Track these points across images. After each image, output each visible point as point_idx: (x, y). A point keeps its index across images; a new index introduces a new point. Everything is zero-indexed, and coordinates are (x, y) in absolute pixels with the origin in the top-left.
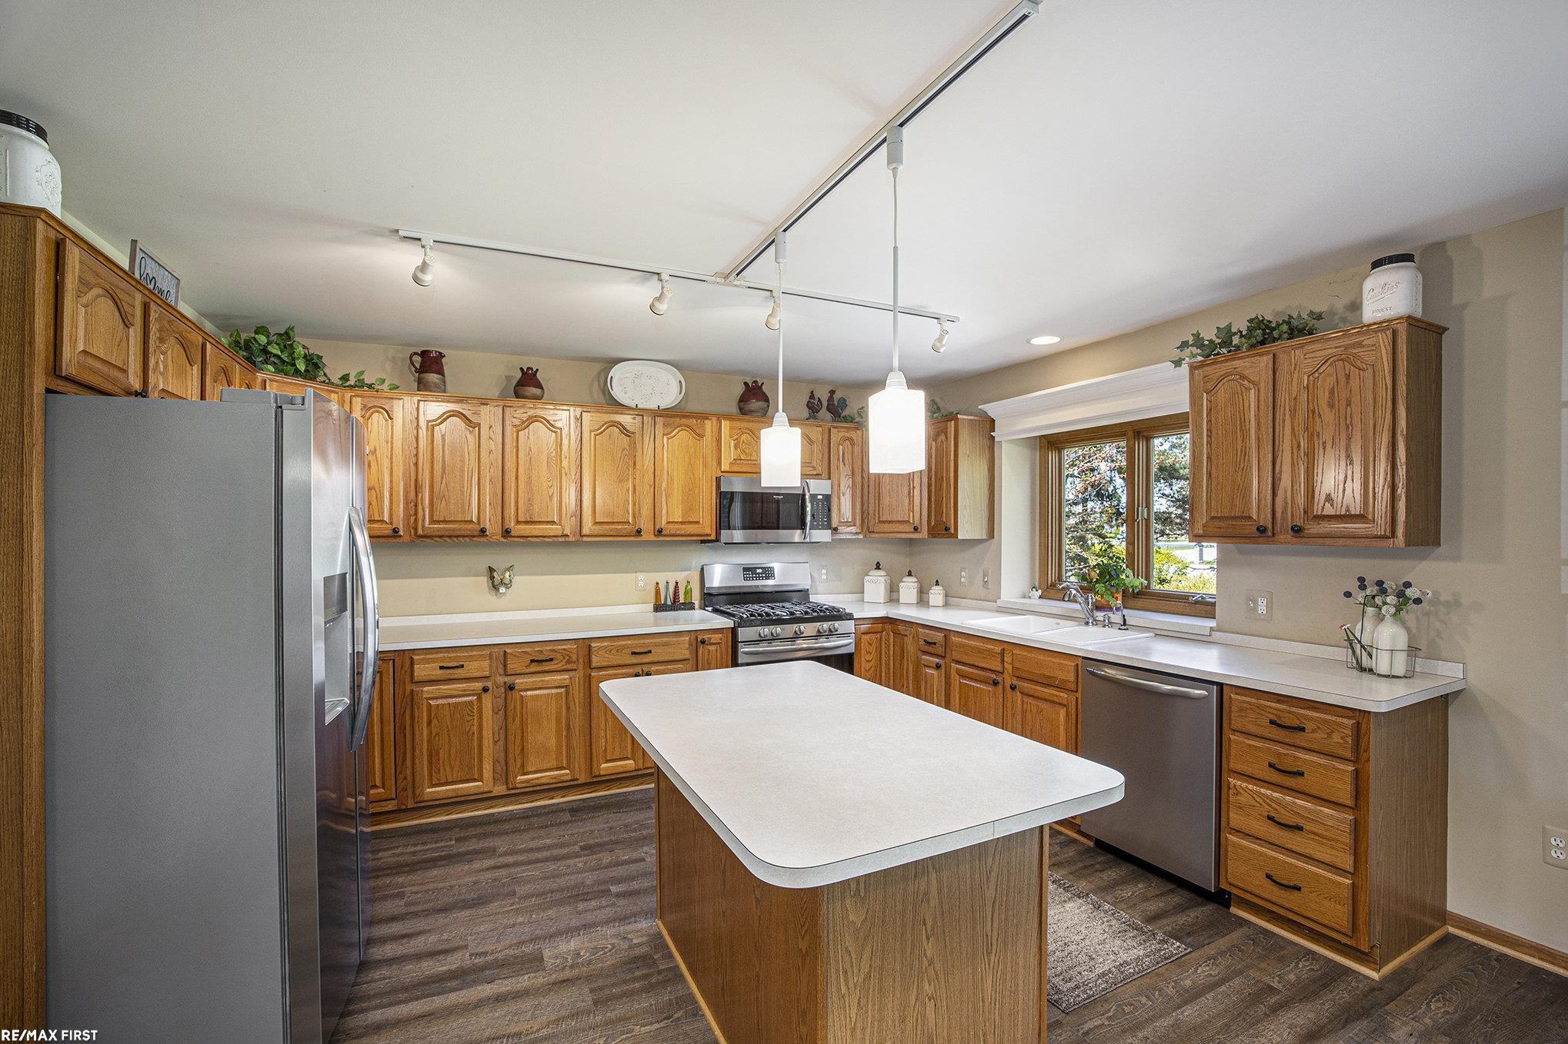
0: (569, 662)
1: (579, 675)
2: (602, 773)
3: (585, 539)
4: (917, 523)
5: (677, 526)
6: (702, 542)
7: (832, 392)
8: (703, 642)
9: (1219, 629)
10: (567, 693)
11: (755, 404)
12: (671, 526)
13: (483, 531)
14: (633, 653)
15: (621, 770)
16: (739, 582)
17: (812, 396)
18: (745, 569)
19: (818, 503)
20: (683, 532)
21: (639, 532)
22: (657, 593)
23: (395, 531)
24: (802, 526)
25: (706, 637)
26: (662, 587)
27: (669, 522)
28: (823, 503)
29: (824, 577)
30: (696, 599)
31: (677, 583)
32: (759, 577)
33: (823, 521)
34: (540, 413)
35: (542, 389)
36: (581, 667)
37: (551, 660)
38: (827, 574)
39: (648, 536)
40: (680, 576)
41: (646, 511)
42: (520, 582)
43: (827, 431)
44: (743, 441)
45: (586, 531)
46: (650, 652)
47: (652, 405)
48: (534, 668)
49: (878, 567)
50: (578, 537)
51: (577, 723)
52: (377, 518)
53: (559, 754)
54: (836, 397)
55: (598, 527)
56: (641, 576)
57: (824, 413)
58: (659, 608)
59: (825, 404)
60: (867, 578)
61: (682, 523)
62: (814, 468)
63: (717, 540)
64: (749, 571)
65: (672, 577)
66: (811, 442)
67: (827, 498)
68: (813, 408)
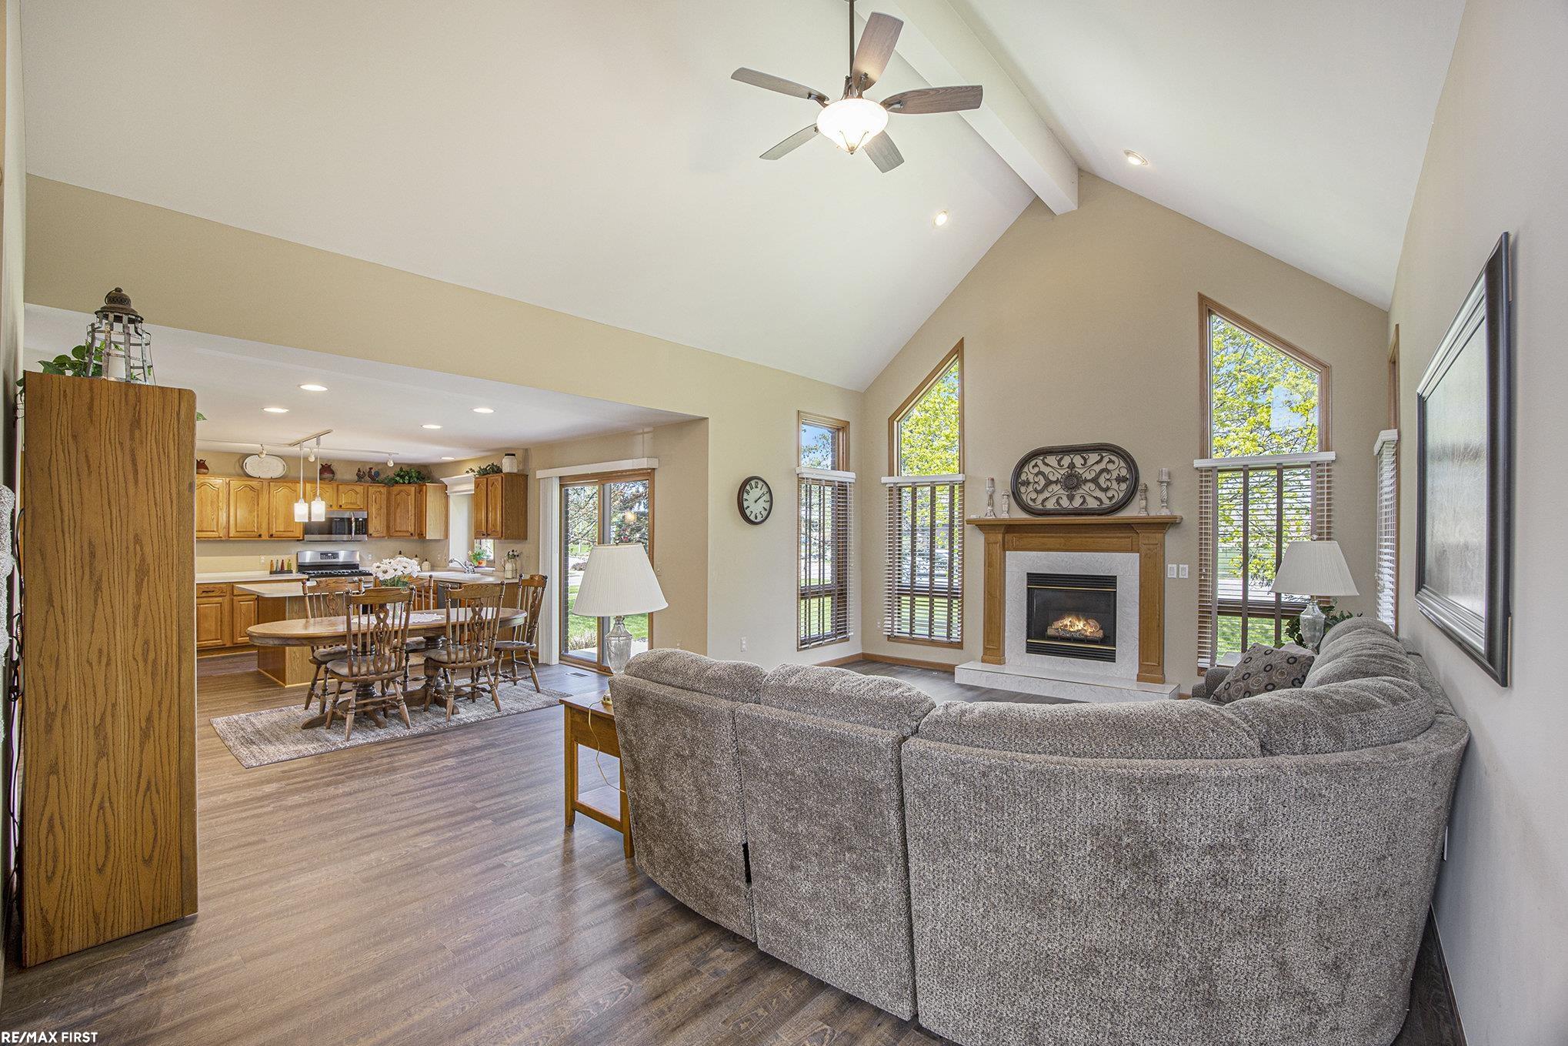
0: (221, 592)
1: (227, 599)
3: (231, 539)
4: (413, 532)
5: (282, 533)
6: (298, 540)
7: (371, 469)
9: (496, 571)
10: (221, 606)
11: (327, 475)
12: (278, 533)
16: (319, 560)
17: (359, 471)
18: (321, 554)
19: (359, 523)
20: (284, 536)
21: (260, 536)
22: (272, 565)
24: (350, 533)
26: (275, 562)
27: (276, 531)
28: (363, 523)
29: (370, 558)
30: (294, 568)
31: (283, 561)
32: (329, 558)
33: (362, 531)
34: (207, 481)
35: (208, 470)
36: (228, 595)
37: (216, 591)
39: (265, 537)
40: (286, 558)
41: (264, 526)
43: (366, 488)
45: (231, 535)
47: (269, 476)
48: (204, 595)
49: (401, 553)
50: (227, 538)
51: (226, 619)
53: (216, 632)
54: (373, 471)
55: (238, 533)
56: (263, 557)
57: (367, 478)
58: (271, 573)
59: (367, 475)
61: (284, 531)
62: (360, 506)
63: (303, 539)
64: (324, 554)
65: (280, 558)
66: (357, 493)
67: (366, 520)
68: (360, 476)
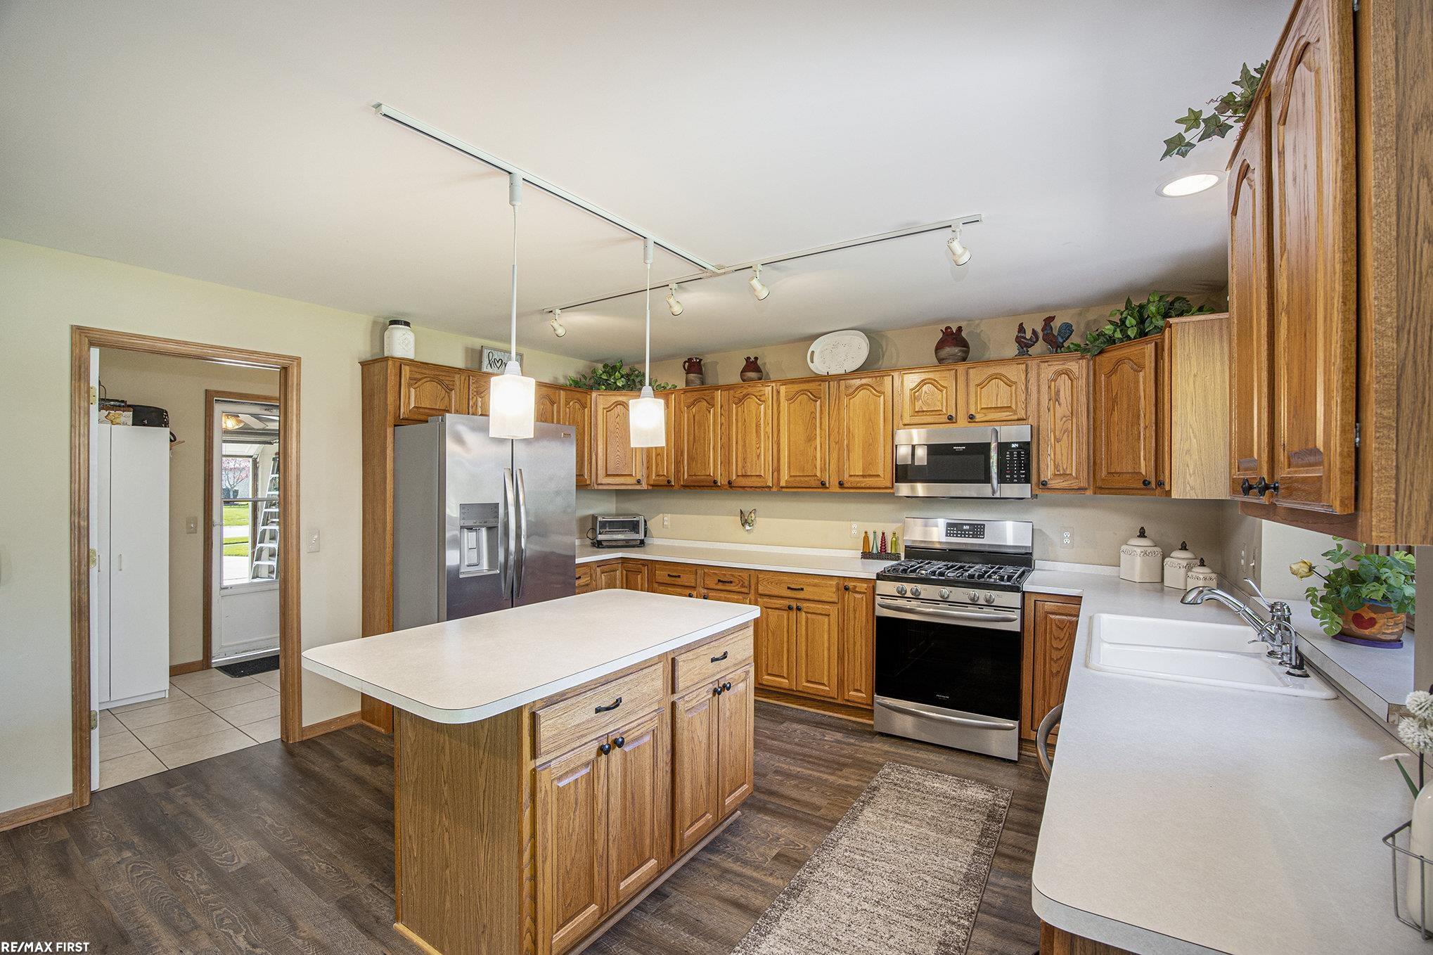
0: (743, 586)
1: (750, 598)
2: (764, 683)
3: (783, 490)
4: (1148, 476)
5: (858, 479)
6: (889, 494)
7: (1049, 320)
8: (846, 589)
11: (950, 349)
12: (852, 479)
13: (715, 482)
14: (789, 588)
15: (778, 685)
16: (944, 538)
17: (1021, 329)
18: (952, 525)
19: (1012, 454)
20: (863, 485)
21: (823, 483)
22: (866, 539)
23: (669, 482)
24: (987, 480)
25: (851, 585)
26: (871, 536)
27: (851, 476)
28: (1019, 454)
29: (1067, 541)
30: (903, 552)
31: (883, 534)
32: (964, 534)
33: (1019, 474)
34: (755, 390)
35: (761, 372)
36: (753, 592)
37: (731, 582)
38: (1072, 537)
39: (833, 485)
40: (890, 527)
41: (833, 466)
42: (761, 522)
43: (1038, 369)
44: (925, 392)
45: (783, 483)
46: (802, 589)
47: (840, 370)
48: (720, 586)
49: (1142, 534)
50: (780, 488)
52: (661, 473)
54: (1056, 325)
55: (793, 479)
56: (855, 525)
57: (1040, 346)
58: (867, 555)
59: (1041, 335)
60: (1124, 547)
61: (863, 476)
62: (1015, 412)
63: (900, 493)
64: (954, 529)
65: (879, 527)
66: (1010, 384)
67: (1025, 446)
68: (1024, 344)
